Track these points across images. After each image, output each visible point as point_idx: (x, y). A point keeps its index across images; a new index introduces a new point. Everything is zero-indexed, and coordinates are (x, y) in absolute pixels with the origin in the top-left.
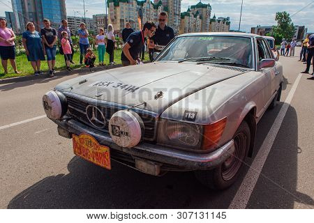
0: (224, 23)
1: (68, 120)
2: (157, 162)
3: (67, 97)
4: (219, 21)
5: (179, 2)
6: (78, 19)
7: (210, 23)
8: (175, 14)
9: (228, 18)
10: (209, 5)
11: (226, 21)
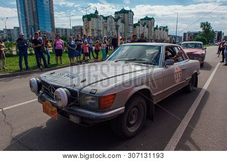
0: (164, 30)
1: (43, 94)
2: (78, 116)
3: (41, 80)
4: (160, 29)
5: (132, 17)
6: (62, 30)
7: (154, 31)
8: (129, 25)
9: (167, 27)
10: (153, 18)
11: (165, 29)
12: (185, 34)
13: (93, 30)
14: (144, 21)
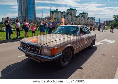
4: (91, 19)
5: (76, 12)
6: (40, 18)
7: (88, 19)
8: (74, 16)
9: (94, 18)
10: (87, 13)
11: (94, 19)
12: (104, 21)
13: (55, 19)
14: (82, 15)
